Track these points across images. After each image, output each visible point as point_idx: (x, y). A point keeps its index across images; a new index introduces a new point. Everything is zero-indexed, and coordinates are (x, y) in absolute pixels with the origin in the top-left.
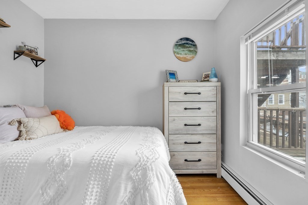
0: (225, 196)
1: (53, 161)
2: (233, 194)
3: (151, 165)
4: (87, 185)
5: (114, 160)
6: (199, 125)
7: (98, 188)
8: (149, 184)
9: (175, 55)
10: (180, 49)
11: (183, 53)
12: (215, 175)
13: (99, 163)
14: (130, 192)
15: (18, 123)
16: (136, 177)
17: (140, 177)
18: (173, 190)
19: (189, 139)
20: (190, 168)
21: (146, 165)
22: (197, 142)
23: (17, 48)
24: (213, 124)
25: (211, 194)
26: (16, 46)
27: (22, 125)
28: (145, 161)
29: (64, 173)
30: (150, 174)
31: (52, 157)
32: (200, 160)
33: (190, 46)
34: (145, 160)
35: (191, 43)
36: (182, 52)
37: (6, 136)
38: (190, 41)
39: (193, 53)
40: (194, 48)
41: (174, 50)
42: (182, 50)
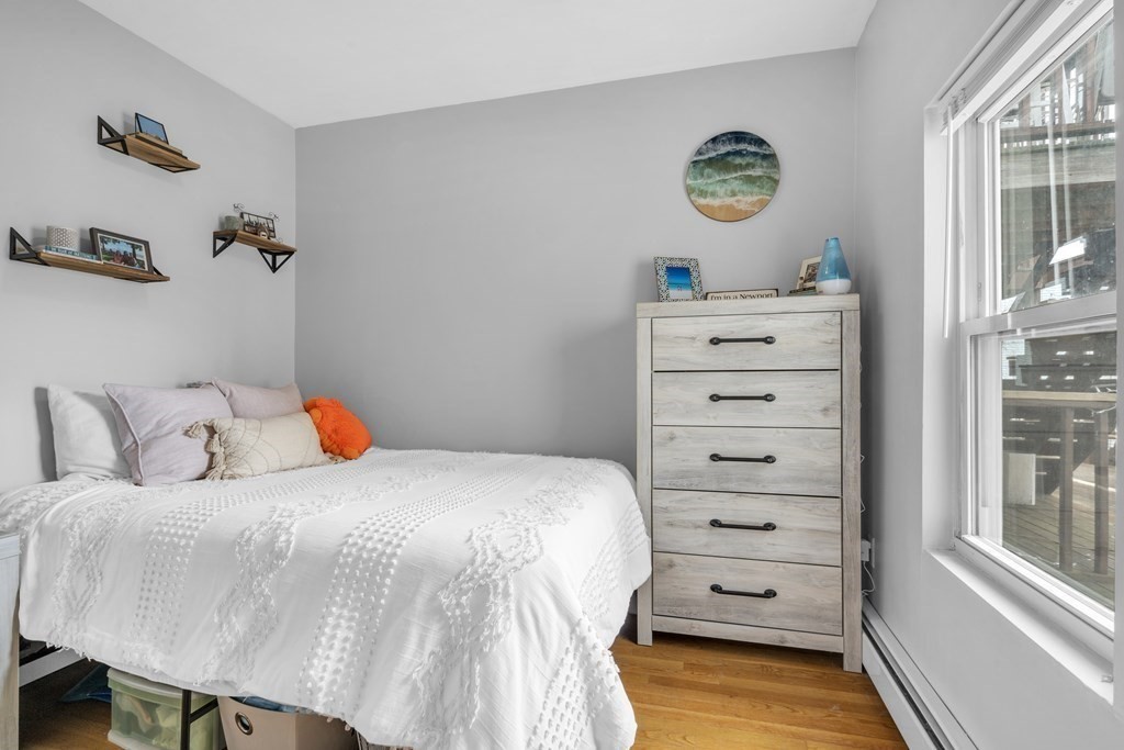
0: (849, 742)
1: (250, 538)
2: (883, 741)
3: (504, 577)
4: (323, 617)
5: (399, 551)
6: (769, 459)
7: (349, 628)
8: (489, 638)
9: (692, 202)
10: (709, 177)
11: (720, 190)
12: (835, 659)
13: (359, 557)
14: (433, 653)
15: (209, 432)
16: (454, 613)
17: (467, 611)
18: (581, 670)
19: (730, 509)
20: (731, 618)
21: (490, 575)
22: (761, 523)
23: (222, 224)
24: (829, 460)
25: (794, 725)
26: (220, 218)
27: (216, 436)
28: (489, 565)
29: (271, 576)
30: (497, 606)
31: (249, 529)
32: (770, 594)
33: (751, 161)
34: (489, 561)
35: (752, 149)
36: (718, 189)
37: (175, 467)
38: (750, 143)
39: (761, 187)
40: (767, 168)
41: (689, 182)
42: (718, 178)
